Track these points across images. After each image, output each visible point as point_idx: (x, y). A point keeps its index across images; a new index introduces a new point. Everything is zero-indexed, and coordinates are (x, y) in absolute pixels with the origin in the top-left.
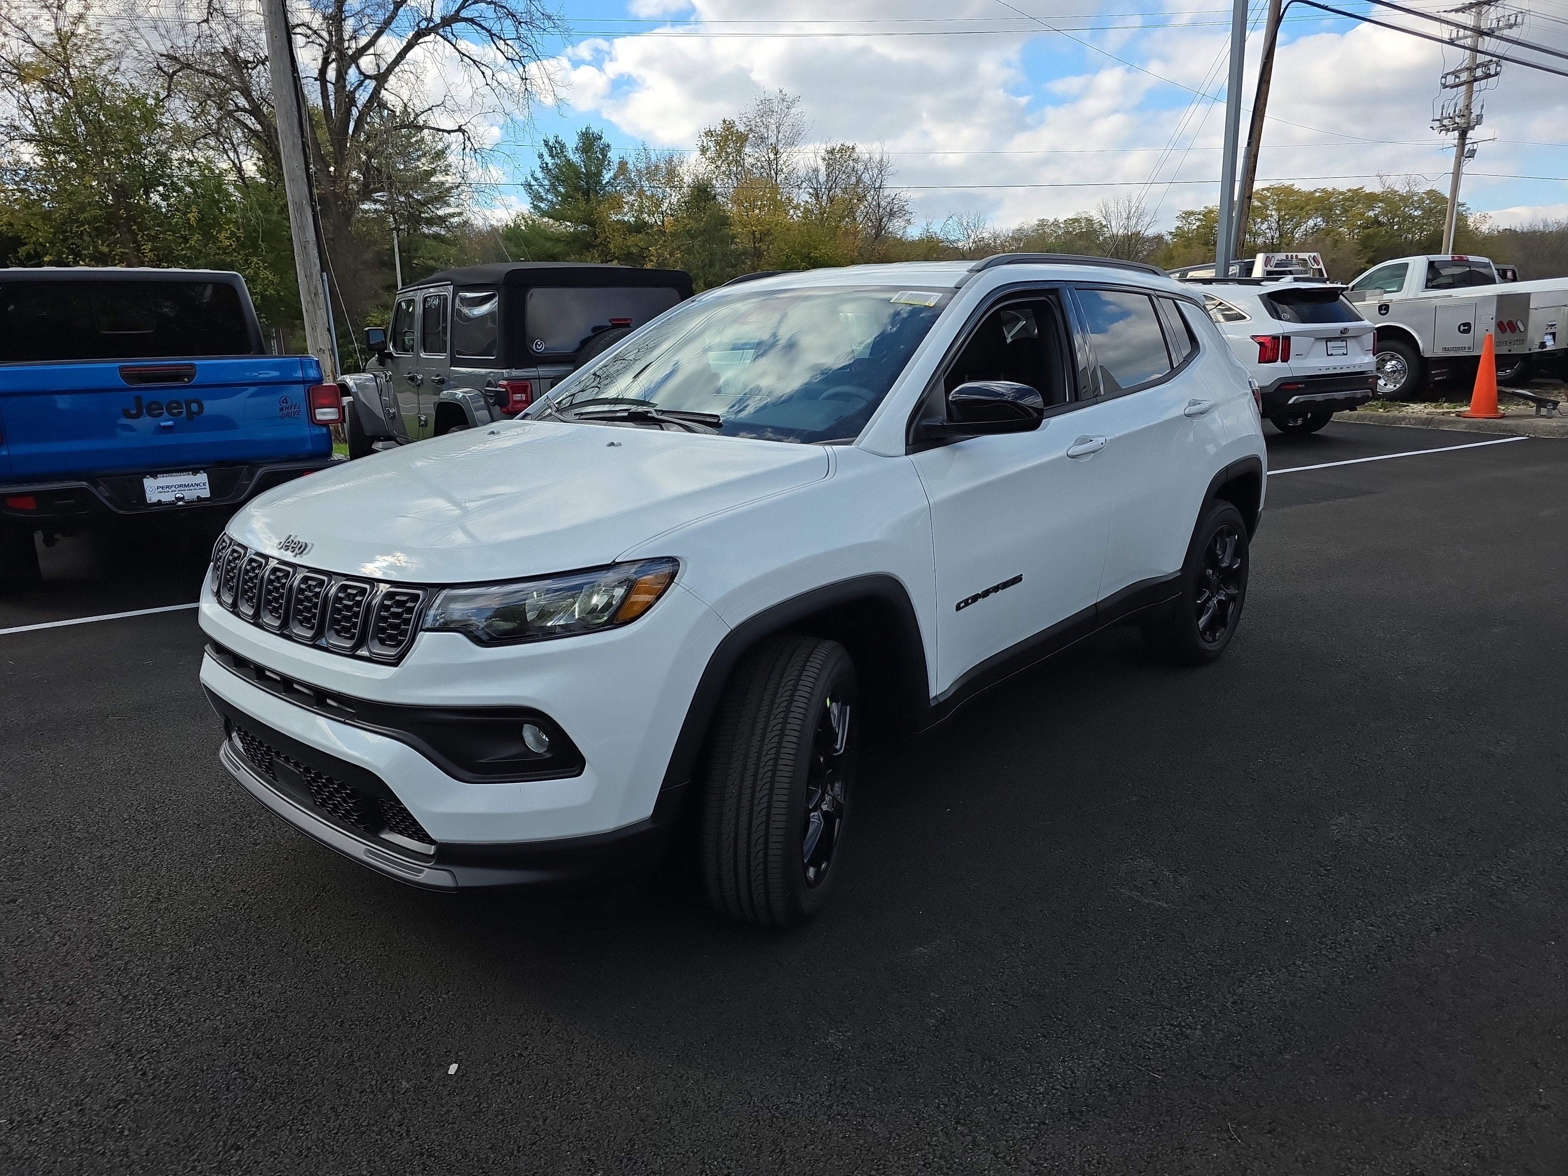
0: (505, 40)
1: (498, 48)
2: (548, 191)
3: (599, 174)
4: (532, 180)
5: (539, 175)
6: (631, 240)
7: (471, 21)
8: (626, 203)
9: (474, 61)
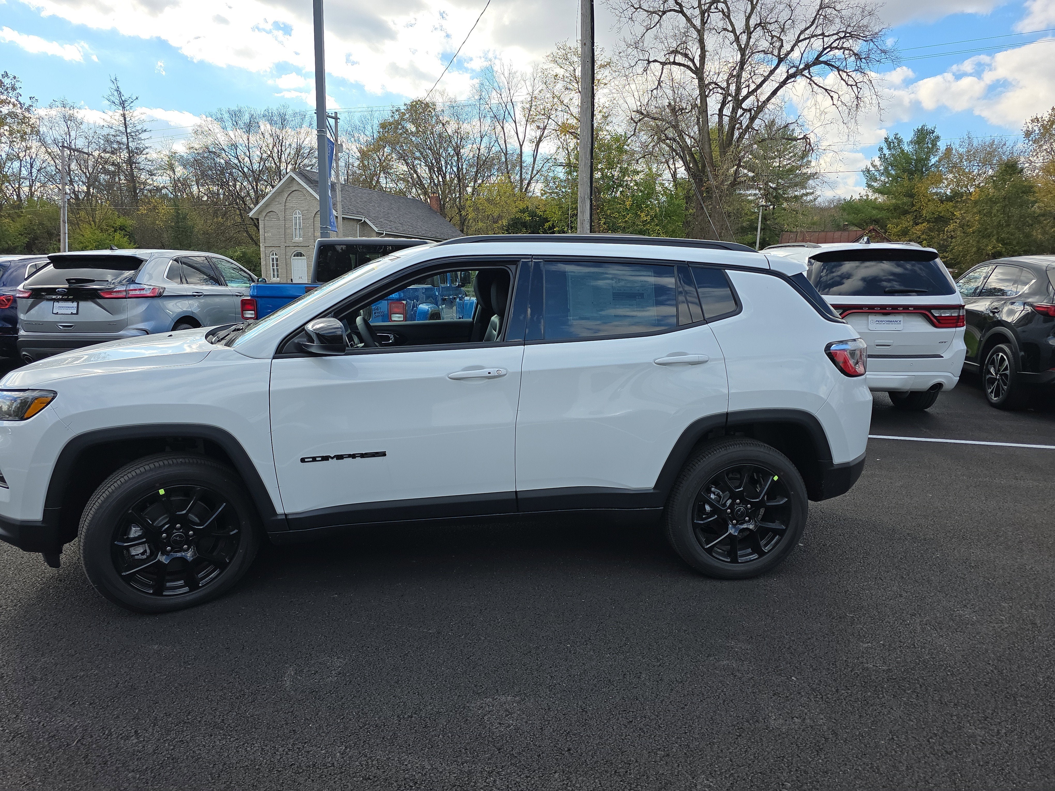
0: (847, 73)
1: (842, 79)
2: (883, 174)
3: (928, 159)
4: (871, 167)
5: (877, 162)
6: (942, 208)
7: (826, 63)
8: (947, 179)
9: (826, 90)
